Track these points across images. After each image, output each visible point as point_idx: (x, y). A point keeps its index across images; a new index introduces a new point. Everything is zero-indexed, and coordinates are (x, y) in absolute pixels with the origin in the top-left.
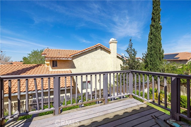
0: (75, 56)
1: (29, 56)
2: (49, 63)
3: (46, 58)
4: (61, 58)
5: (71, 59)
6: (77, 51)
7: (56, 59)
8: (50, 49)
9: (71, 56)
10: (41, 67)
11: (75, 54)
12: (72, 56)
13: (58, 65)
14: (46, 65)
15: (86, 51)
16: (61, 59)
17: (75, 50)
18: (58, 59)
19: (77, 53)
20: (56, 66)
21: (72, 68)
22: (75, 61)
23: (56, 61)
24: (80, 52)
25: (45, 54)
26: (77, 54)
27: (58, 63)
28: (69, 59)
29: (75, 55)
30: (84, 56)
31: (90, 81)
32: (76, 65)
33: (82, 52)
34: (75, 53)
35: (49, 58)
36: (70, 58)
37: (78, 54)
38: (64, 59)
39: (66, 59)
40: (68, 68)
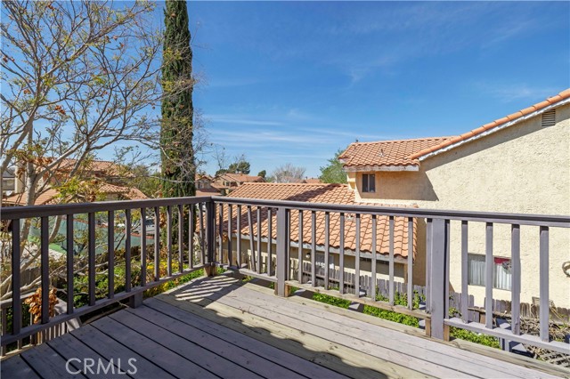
0: (434, 156)
1: (330, 164)
2: (353, 180)
3: (346, 168)
4: (386, 167)
5: (416, 169)
6: (441, 138)
7: (369, 169)
8: (363, 143)
9: (417, 158)
10: (339, 189)
11: (433, 151)
12: (421, 159)
13: (376, 187)
14: (349, 185)
15: (485, 134)
16: (385, 169)
17: (433, 139)
18: (376, 169)
19: (443, 147)
20: (373, 188)
21: (423, 199)
22: (434, 175)
23: (372, 175)
24: (453, 143)
25: (346, 157)
26: (442, 150)
27: (376, 182)
28: (410, 168)
29: (436, 153)
30: (474, 156)
31: (507, 260)
32: (437, 190)
33: (464, 139)
34: (433, 148)
35: (352, 167)
36: (415, 165)
37: (445, 150)
38: (392, 169)
39: (401, 169)
40: (409, 199)
